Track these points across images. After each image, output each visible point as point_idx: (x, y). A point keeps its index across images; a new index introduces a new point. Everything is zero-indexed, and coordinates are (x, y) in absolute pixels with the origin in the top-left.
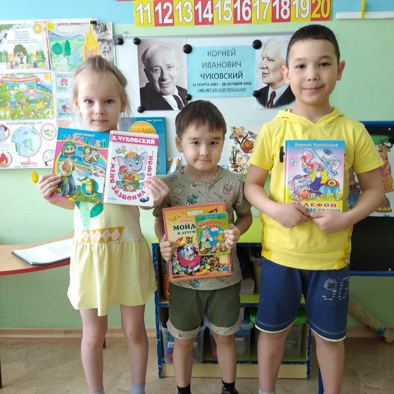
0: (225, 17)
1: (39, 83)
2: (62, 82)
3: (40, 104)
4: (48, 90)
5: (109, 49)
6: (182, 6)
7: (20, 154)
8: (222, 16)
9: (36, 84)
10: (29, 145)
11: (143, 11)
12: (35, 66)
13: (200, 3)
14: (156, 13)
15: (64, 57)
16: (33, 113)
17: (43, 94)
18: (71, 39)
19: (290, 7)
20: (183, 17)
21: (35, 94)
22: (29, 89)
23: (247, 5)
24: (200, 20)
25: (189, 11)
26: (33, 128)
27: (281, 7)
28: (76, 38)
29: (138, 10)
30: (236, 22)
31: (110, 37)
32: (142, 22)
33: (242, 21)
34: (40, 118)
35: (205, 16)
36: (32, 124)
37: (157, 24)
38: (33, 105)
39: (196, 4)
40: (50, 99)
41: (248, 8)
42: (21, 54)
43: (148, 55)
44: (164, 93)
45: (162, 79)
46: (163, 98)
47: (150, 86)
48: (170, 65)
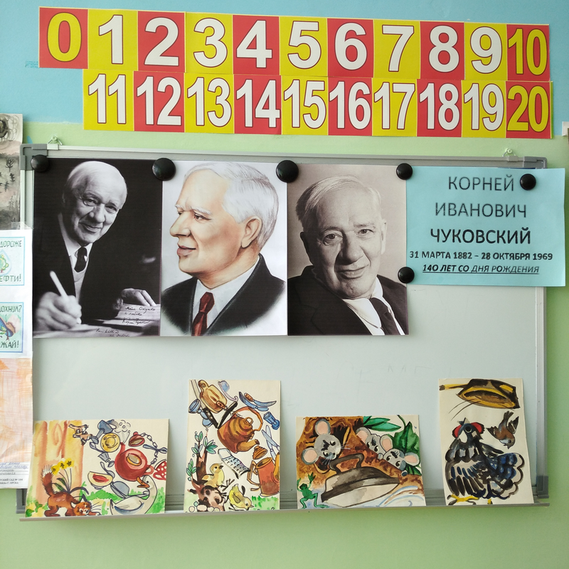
0: (307, 118)
5: (9, 179)
6: (206, 89)
8: (302, 116)
11: (107, 94)
13: (249, 83)
14: (140, 101)
19: (458, 104)
20: (206, 114)
23: (360, 94)
24: (249, 123)
25: (221, 100)
27: (438, 104)
29: (92, 89)
30: (334, 130)
31: (14, 150)
32: (102, 119)
33: (349, 130)
35: (260, 113)
37: (141, 125)
39: (239, 85)
41: (363, 102)
43: (312, 202)
44: (349, 291)
45: (344, 259)
46: (346, 304)
47: (315, 274)
48: (365, 226)
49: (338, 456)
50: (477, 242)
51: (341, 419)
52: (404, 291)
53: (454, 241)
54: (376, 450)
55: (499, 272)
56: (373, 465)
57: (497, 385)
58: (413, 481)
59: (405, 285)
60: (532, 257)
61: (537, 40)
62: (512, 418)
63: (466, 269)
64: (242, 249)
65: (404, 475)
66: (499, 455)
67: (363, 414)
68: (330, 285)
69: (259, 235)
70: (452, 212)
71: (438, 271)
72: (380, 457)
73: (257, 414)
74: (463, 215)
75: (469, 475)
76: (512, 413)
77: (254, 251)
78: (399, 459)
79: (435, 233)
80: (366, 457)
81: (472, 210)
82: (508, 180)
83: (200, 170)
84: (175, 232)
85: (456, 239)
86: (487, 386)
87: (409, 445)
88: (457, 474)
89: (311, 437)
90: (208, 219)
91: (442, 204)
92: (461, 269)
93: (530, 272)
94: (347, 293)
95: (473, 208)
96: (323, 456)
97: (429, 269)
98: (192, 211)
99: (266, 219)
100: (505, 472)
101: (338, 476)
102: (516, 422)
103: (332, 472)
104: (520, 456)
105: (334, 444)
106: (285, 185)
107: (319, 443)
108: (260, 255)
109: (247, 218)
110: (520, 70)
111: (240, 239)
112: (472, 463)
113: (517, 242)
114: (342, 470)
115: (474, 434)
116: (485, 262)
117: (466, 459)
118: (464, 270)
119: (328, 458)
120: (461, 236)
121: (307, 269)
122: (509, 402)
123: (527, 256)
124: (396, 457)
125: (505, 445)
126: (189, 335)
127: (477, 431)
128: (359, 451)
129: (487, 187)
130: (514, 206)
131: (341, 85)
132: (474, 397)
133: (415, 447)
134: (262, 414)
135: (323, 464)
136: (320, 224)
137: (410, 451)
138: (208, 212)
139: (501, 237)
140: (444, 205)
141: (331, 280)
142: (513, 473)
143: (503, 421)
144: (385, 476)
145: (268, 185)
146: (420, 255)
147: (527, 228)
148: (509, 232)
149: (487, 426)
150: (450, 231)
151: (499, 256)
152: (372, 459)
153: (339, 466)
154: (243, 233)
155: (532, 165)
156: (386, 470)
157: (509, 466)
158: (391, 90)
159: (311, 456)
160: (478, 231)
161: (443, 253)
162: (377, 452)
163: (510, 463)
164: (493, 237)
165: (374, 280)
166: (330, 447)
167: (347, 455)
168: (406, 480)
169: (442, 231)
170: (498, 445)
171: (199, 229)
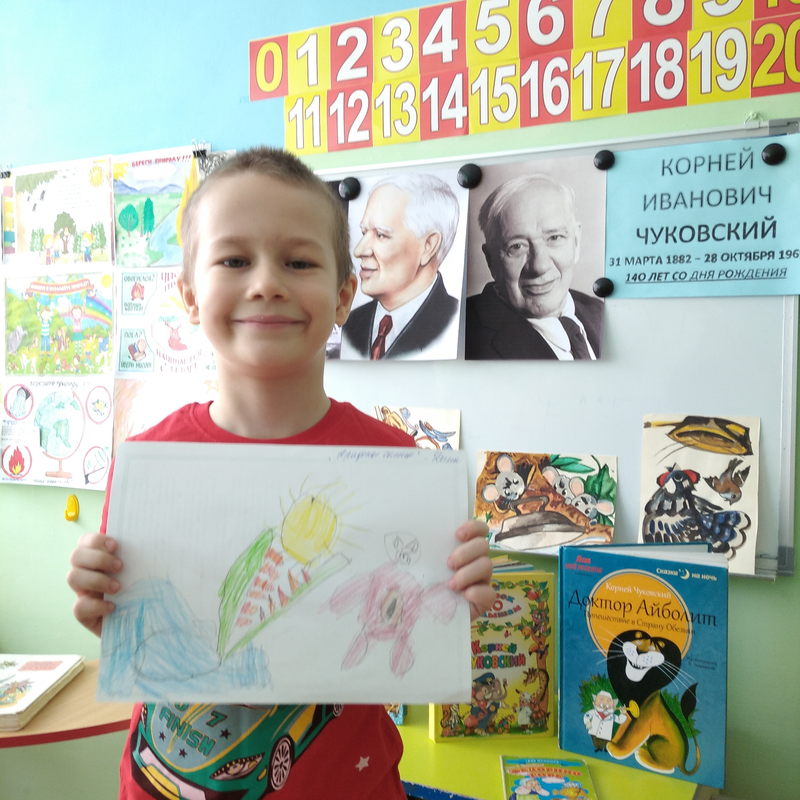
0: (497, 111)
1: (92, 294)
2: (133, 293)
3: (91, 340)
4: (107, 309)
6: (392, 96)
7: (45, 453)
8: (490, 110)
9: (88, 298)
10: (62, 432)
11: (304, 117)
12: (88, 258)
14: (332, 119)
15: (142, 235)
16: (76, 362)
17: (96, 318)
18: (157, 194)
20: (392, 123)
21: (83, 319)
22: (74, 308)
23: (556, 72)
24: (435, 127)
26: (74, 394)
28: (165, 191)
30: (526, 120)
32: (300, 144)
33: (545, 118)
34: (88, 372)
35: (447, 114)
36: (74, 385)
37: (334, 146)
38: (78, 343)
39: (424, 85)
40: (107, 330)
41: (560, 82)
42: (67, 232)
43: (496, 208)
44: (535, 310)
45: (530, 272)
46: (530, 325)
47: (497, 292)
48: (555, 231)
49: (520, 496)
50: (699, 240)
51: (525, 456)
52: (600, 307)
53: (667, 241)
54: (564, 493)
55: (728, 278)
56: (559, 509)
57: (723, 425)
58: (601, 532)
59: (602, 299)
60: (778, 255)
62: (740, 468)
63: (683, 276)
64: (421, 267)
65: (593, 524)
66: (716, 511)
67: (551, 452)
68: (514, 303)
69: (438, 250)
70: (665, 205)
71: (646, 280)
72: (568, 502)
73: (436, 444)
74: (680, 207)
75: (672, 531)
76: (741, 462)
77: (433, 269)
78: (591, 506)
79: (643, 233)
80: (551, 500)
81: (692, 199)
82: (745, 155)
83: (384, 185)
84: (359, 253)
85: (670, 238)
86: (709, 425)
87: (604, 490)
88: (657, 529)
89: (493, 473)
90: (388, 237)
91: (652, 195)
92: (677, 276)
93: (774, 275)
94: (533, 312)
95: (695, 196)
96: (504, 495)
97: (634, 278)
98: (375, 230)
99: (446, 232)
100: (722, 533)
101: (517, 518)
102: (746, 472)
103: (512, 513)
104: (746, 516)
105: (517, 482)
106: (467, 191)
107: (501, 480)
108: (438, 272)
109: (427, 233)
111: (420, 257)
112: (678, 518)
113: (756, 237)
114: (523, 512)
115: (686, 484)
116: (710, 266)
117: (671, 513)
118: (680, 277)
119: (509, 498)
120: (676, 235)
121: (489, 286)
122: (737, 447)
123: (771, 254)
124: (586, 503)
125: (727, 499)
126: (368, 359)
127: (690, 480)
128: (544, 493)
129: (715, 167)
130: (754, 189)
131: (535, 65)
132: (689, 438)
133: (611, 495)
134: (441, 444)
135: (503, 503)
136: (503, 234)
137: (604, 498)
138: (389, 230)
139: (734, 231)
140: (655, 196)
141: (514, 297)
142: (733, 535)
143: (727, 471)
144: (570, 523)
145: (449, 193)
146: (622, 261)
147: (772, 217)
148: (745, 224)
149: (705, 474)
150: (662, 229)
151: (730, 257)
152: (558, 503)
153: (520, 507)
154: (422, 249)
155: (783, 130)
156: (572, 516)
157: (728, 526)
158: (595, 60)
159: (492, 494)
160: (700, 227)
161: (652, 258)
162: (565, 496)
163: (731, 523)
164: (721, 232)
165: (565, 296)
166: (513, 486)
167: (530, 496)
168: (594, 530)
169: (652, 230)
170: (717, 499)
171: (382, 248)
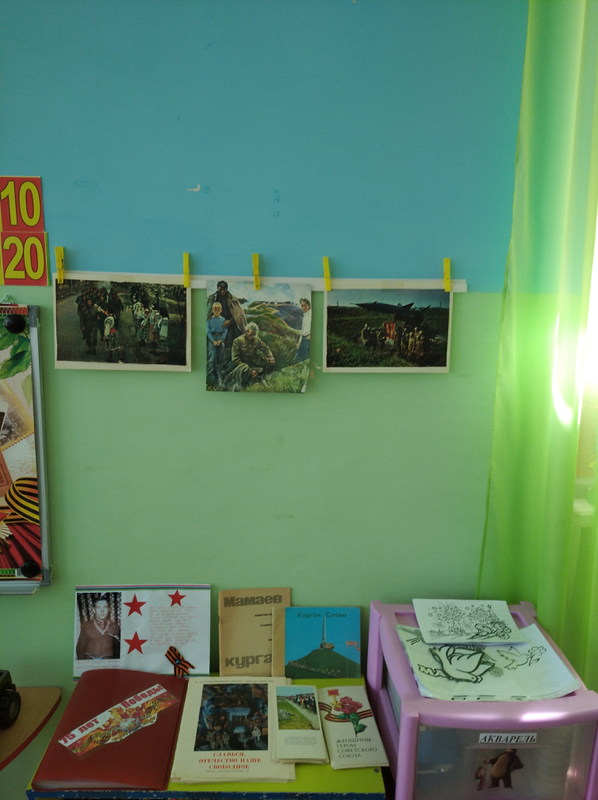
61: (29, 193)
110: (14, 221)
